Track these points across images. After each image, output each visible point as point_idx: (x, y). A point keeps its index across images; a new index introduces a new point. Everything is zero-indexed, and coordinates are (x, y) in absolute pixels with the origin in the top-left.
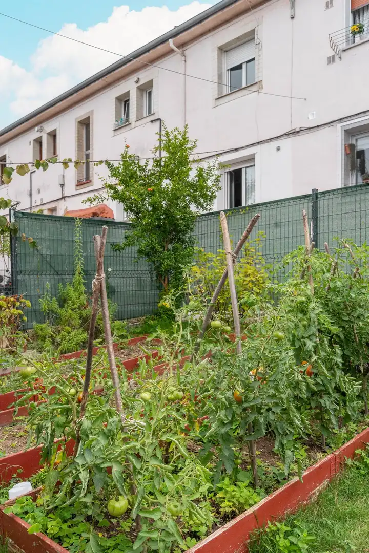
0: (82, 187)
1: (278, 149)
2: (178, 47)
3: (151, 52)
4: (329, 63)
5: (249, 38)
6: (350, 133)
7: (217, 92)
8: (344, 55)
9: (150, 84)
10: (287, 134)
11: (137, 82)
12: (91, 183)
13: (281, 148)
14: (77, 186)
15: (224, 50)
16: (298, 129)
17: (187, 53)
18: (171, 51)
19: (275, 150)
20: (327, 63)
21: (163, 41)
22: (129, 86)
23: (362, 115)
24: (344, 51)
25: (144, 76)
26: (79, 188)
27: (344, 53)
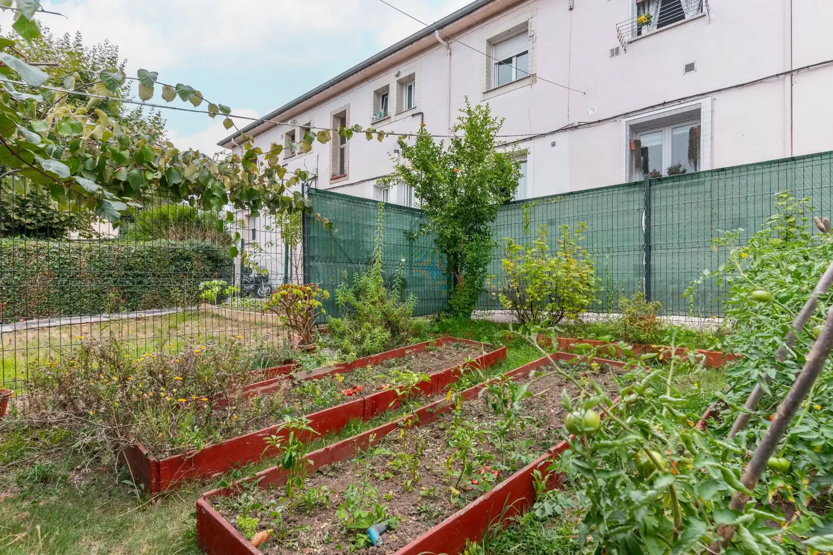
0: (337, 180)
1: (554, 144)
2: (444, 39)
3: (414, 44)
4: (612, 55)
5: (522, 30)
6: (636, 129)
7: (485, 86)
8: (629, 47)
9: (412, 77)
10: (564, 129)
11: (397, 76)
12: (346, 178)
13: (556, 143)
14: (331, 179)
15: (493, 43)
16: (576, 124)
17: (452, 46)
18: (437, 43)
19: (550, 145)
20: (610, 55)
21: (429, 32)
22: (390, 80)
23: (650, 110)
24: (630, 43)
25: (405, 70)
26: (334, 181)
27: (630, 45)
